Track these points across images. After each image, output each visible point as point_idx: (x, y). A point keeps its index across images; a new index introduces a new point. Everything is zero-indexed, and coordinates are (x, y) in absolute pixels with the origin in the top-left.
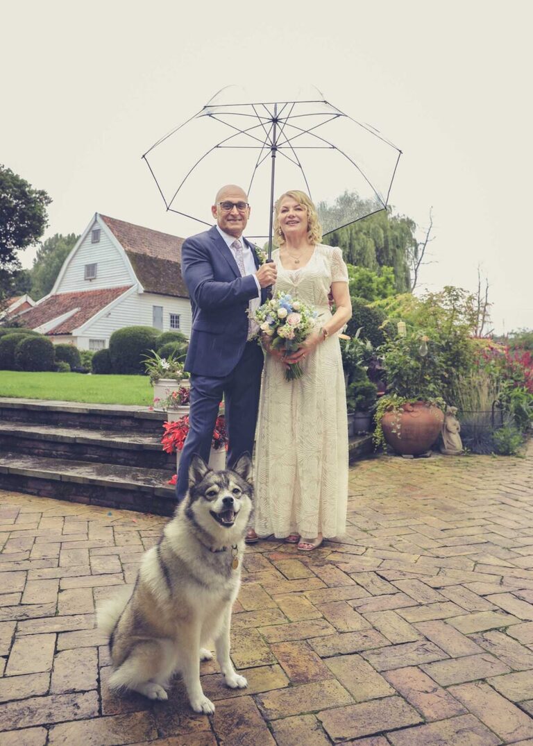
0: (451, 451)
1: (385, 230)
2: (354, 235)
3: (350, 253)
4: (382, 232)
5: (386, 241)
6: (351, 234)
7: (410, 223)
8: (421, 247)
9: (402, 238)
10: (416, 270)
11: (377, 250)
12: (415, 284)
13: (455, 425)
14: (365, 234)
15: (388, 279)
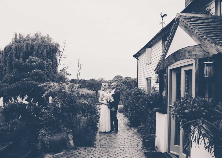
0: (69, 147)
1: (50, 47)
2: (39, 47)
3: (37, 53)
4: (49, 47)
5: (50, 50)
6: (38, 46)
7: (58, 45)
8: (61, 52)
9: (55, 50)
10: (59, 60)
11: (47, 52)
12: (59, 64)
13: (71, 137)
14: (43, 47)
15: (50, 64)
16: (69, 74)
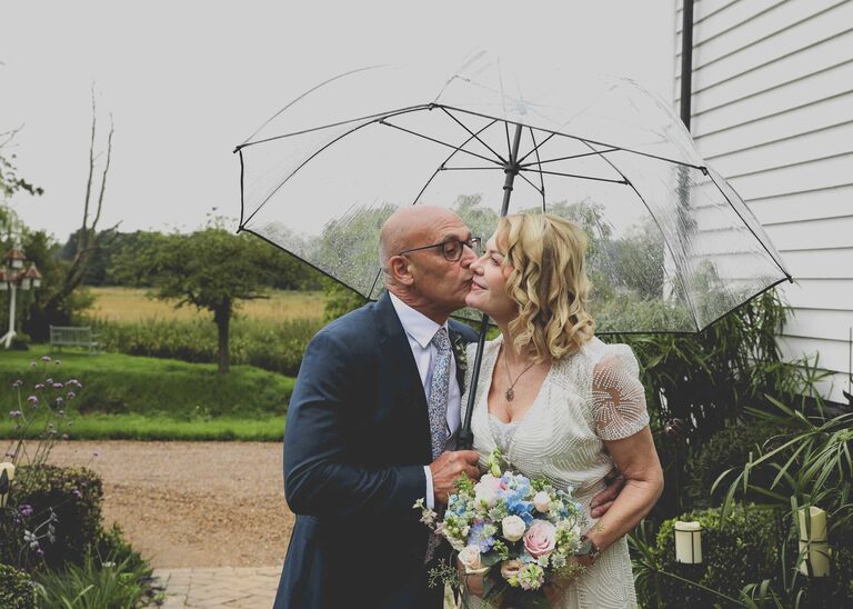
16: (28, 187)
